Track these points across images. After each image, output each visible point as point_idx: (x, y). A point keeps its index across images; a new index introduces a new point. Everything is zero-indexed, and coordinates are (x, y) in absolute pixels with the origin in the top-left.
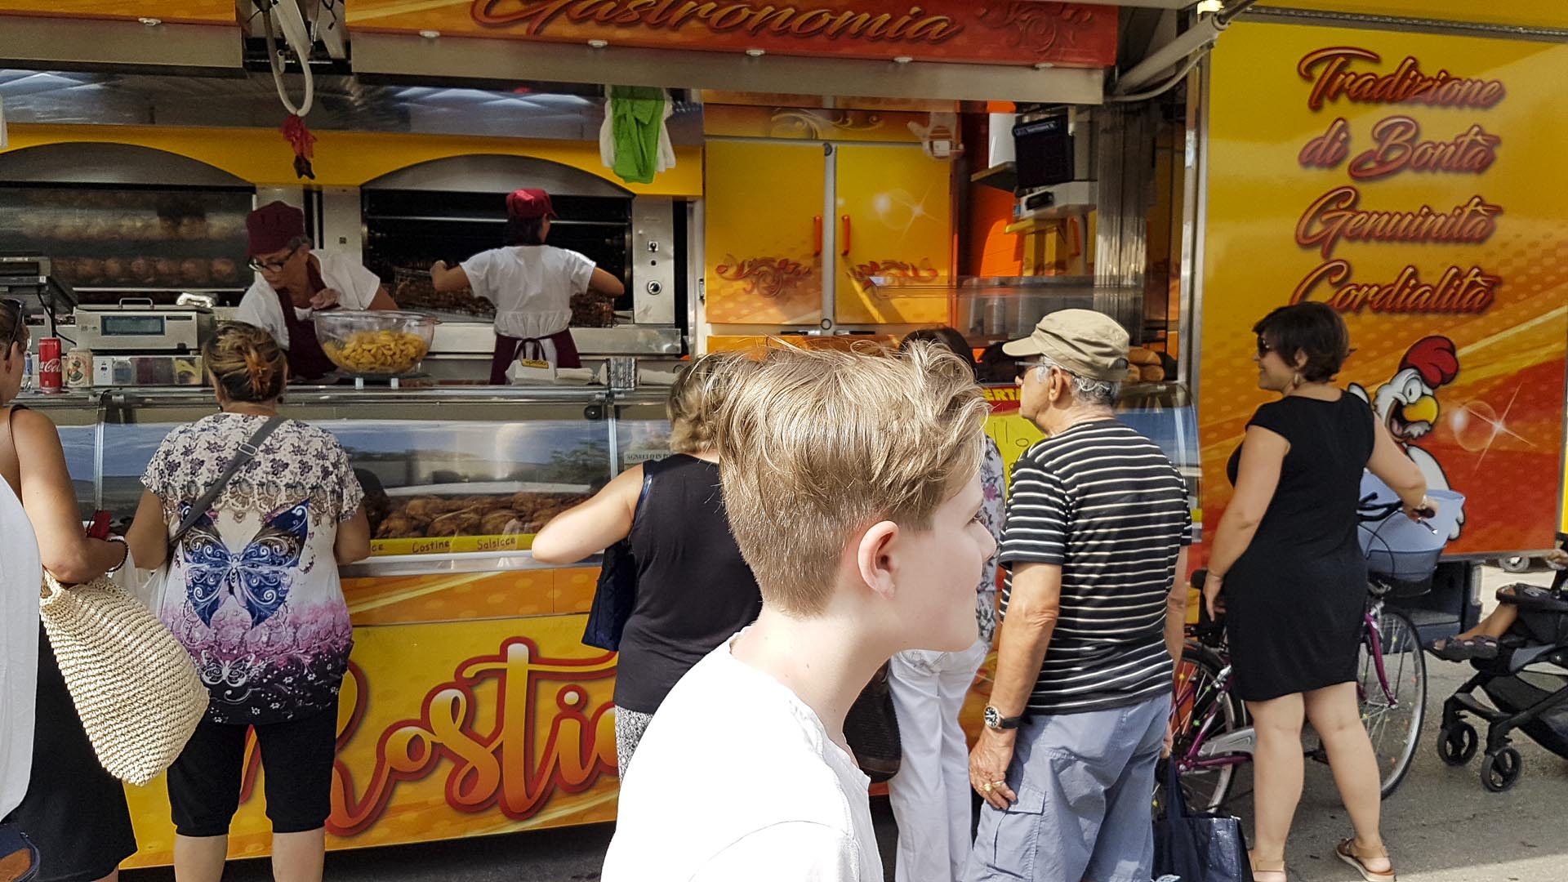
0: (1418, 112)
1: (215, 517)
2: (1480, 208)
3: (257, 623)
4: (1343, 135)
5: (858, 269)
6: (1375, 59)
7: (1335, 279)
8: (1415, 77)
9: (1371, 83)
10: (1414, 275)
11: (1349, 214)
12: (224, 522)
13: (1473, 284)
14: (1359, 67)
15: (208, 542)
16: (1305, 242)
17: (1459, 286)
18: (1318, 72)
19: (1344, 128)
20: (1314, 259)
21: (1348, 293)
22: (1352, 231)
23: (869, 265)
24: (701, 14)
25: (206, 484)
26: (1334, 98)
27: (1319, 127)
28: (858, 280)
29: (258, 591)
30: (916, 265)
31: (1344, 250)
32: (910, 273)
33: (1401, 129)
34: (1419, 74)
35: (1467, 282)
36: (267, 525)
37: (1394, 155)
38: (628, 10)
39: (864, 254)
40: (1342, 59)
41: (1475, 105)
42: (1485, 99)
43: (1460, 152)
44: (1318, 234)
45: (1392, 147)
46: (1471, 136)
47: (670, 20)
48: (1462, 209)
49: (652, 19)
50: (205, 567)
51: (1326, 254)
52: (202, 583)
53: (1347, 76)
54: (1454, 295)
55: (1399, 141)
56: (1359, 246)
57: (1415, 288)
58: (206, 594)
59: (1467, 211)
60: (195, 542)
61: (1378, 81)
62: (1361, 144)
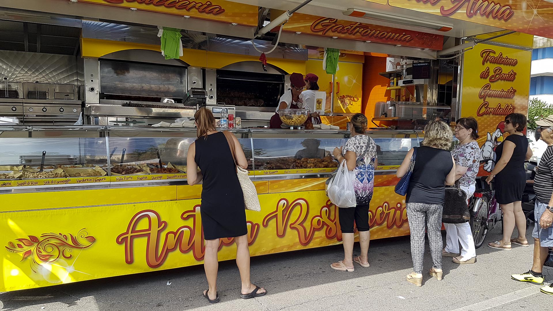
0: (502, 66)
1: (364, 159)
2: (512, 90)
3: (368, 183)
4: (488, 71)
5: (340, 97)
6: (494, 53)
7: (485, 106)
8: (502, 57)
10: (500, 106)
11: (489, 91)
13: (510, 108)
14: (492, 54)
15: (362, 164)
16: (481, 97)
17: (508, 109)
18: (484, 55)
19: (488, 69)
20: (482, 101)
21: (488, 110)
22: (489, 94)
23: (342, 96)
26: (487, 62)
27: (484, 68)
28: (340, 100)
30: (354, 97)
31: (488, 99)
32: (352, 99)
33: (499, 70)
37: (497, 76)
39: (341, 94)
40: (488, 52)
41: (512, 65)
42: (514, 64)
43: (509, 76)
44: (483, 95)
45: (497, 74)
46: (511, 73)
47: (353, 32)
48: (509, 90)
49: (349, 32)
50: (361, 170)
51: (484, 101)
52: (361, 174)
53: (489, 56)
54: (507, 111)
56: (490, 98)
57: (500, 109)
58: (362, 176)
60: (359, 165)
61: (495, 58)
62: (492, 73)
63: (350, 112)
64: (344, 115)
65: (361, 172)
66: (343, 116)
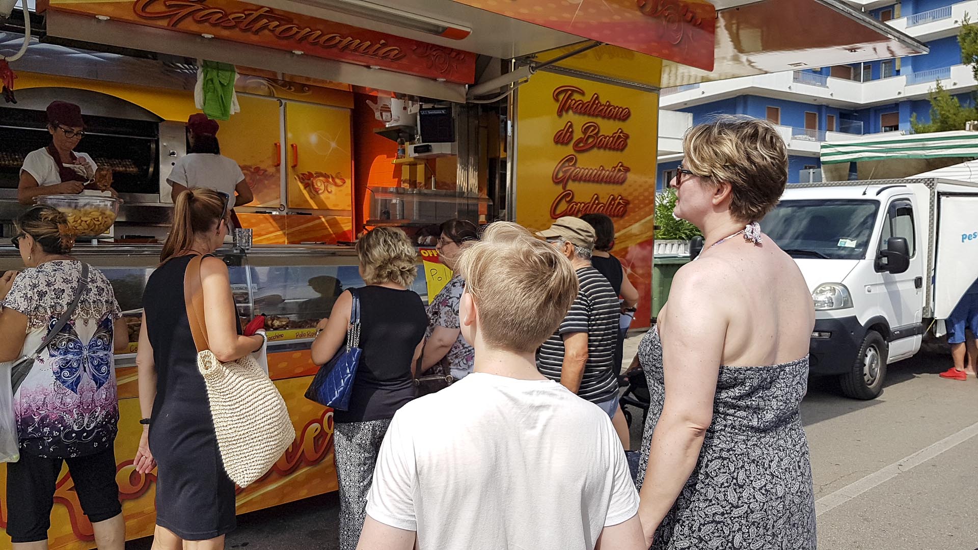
0: (599, 121)
1: (74, 324)
2: (621, 168)
3: (99, 387)
4: (571, 130)
5: (301, 176)
6: (583, 93)
7: (568, 199)
8: (598, 104)
9: (581, 105)
10: (597, 199)
11: (573, 168)
12: (79, 327)
13: (619, 203)
14: (576, 97)
15: (70, 340)
16: (557, 181)
17: (614, 204)
18: (561, 97)
19: (571, 126)
20: (559, 189)
21: (573, 206)
22: (574, 176)
23: (307, 173)
24: (271, 27)
25: (68, 304)
26: (567, 111)
27: (561, 124)
28: (301, 182)
29: (98, 367)
30: (334, 176)
31: (571, 186)
32: (331, 180)
33: (592, 128)
34: (599, 102)
35: (617, 202)
36: (99, 326)
37: (590, 140)
38: (229, 20)
39: (304, 168)
40: (570, 92)
41: (619, 119)
42: (623, 116)
43: (615, 140)
44: (561, 177)
45: (589, 137)
46: (618, 134)
47: (253, 29)
48: (615, 168)
49: (242, 26)
50: (70, 356)
51: (564, 188)
52: (68, 367)
53: (572, 100)
54: (612, 208)
55: (591, 134)
56: (576, 183)
57: (598, 204)
58: (72, 373)
59: (617, 169)
60: (61, 342)
61: (584, 104)
62: (578, 135)
63: (326, 206)
64: (315, 214)
65: (67, 363)
66: (311, 214)
